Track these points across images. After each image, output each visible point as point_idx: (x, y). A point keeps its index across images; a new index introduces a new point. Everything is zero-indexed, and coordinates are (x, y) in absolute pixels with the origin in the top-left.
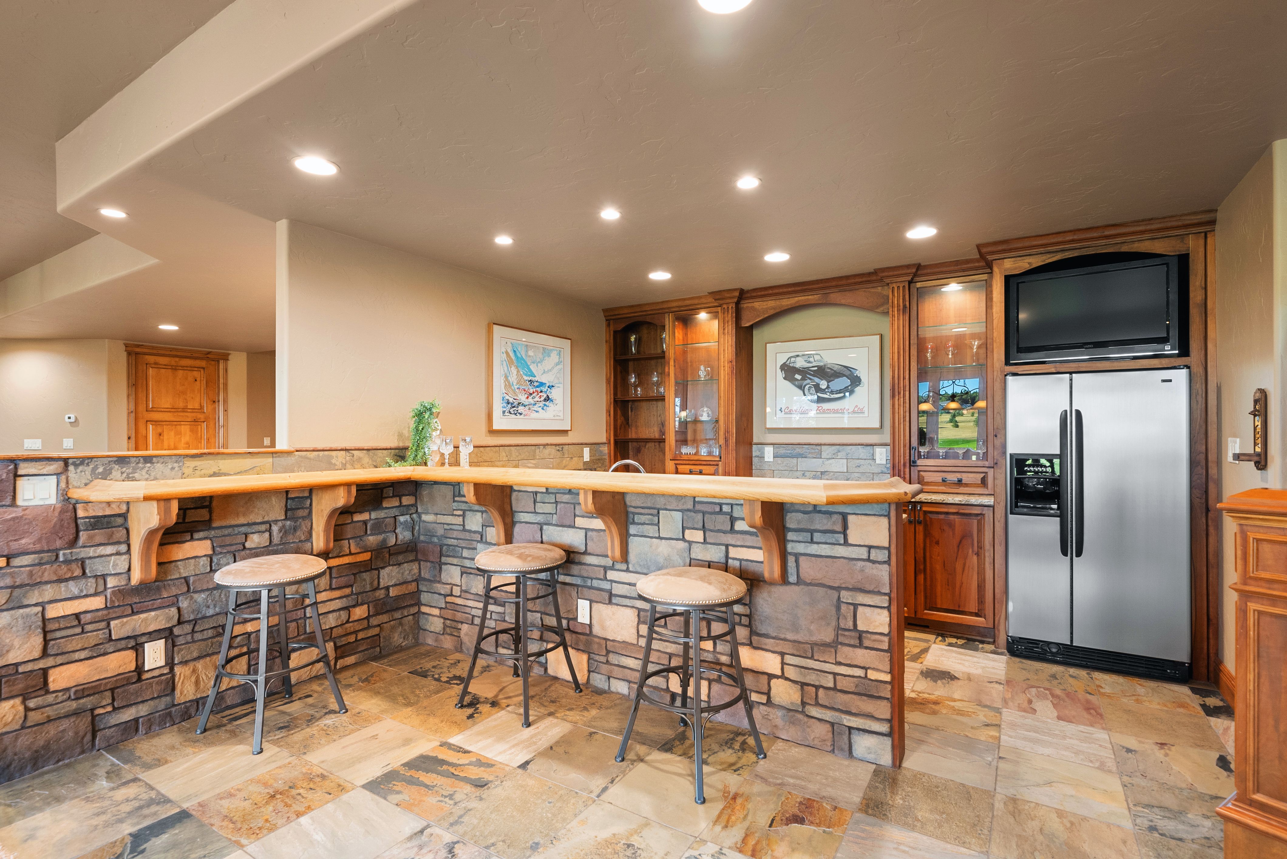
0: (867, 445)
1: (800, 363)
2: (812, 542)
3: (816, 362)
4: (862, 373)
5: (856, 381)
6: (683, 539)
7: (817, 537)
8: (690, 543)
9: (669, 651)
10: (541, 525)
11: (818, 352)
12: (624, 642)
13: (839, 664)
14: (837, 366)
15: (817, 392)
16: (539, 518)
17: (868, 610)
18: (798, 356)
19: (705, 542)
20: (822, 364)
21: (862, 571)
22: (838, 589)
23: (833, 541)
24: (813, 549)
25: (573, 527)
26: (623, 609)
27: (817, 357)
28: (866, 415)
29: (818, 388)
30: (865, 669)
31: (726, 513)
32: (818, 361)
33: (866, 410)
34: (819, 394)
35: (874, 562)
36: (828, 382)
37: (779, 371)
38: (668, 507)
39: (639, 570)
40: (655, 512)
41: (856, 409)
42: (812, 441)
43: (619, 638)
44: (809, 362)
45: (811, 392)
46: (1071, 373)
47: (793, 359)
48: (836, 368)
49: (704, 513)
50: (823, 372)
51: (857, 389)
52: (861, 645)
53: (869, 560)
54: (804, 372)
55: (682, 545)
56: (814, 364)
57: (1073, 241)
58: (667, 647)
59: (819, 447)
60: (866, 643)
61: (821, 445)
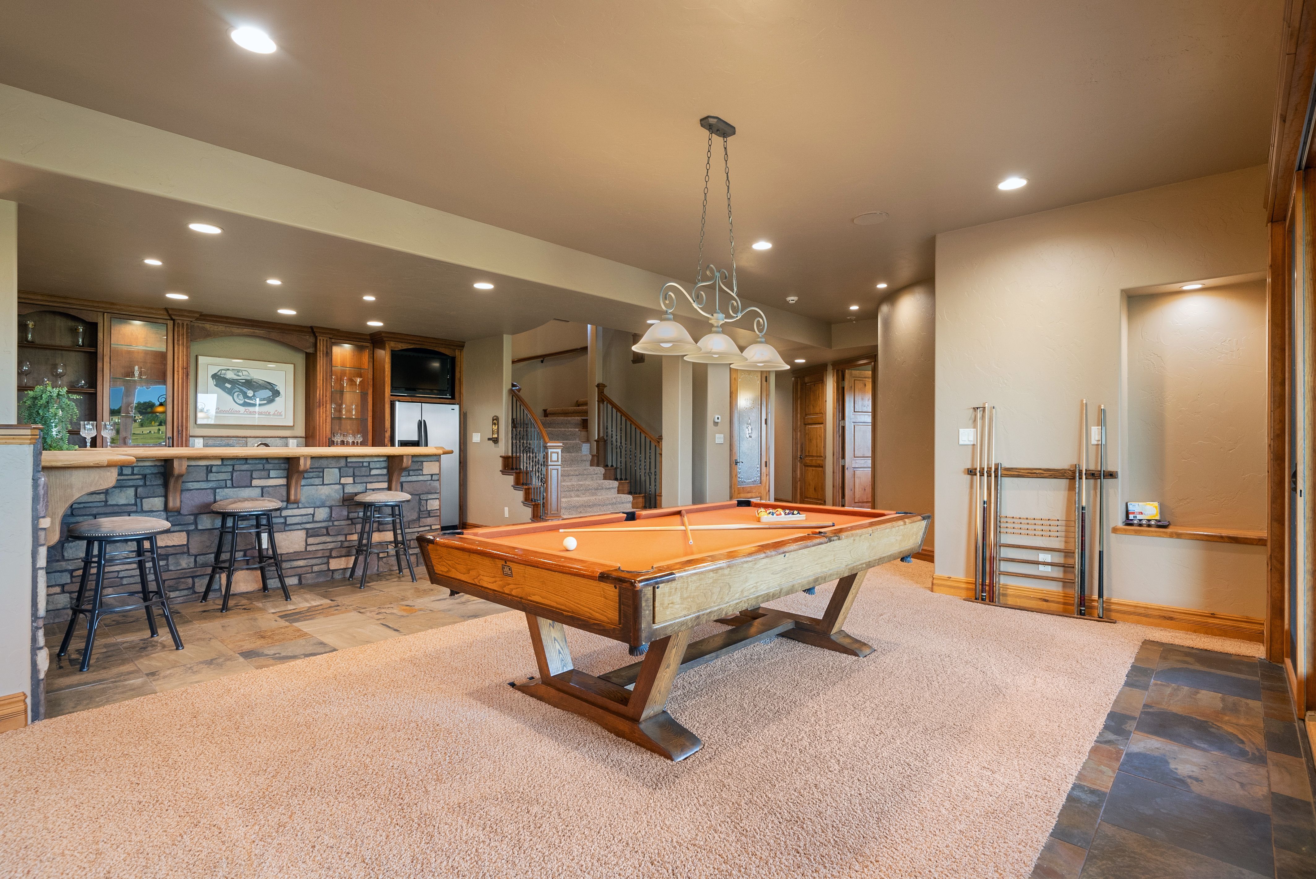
0: (283, 438)
1: (230, 375)
2: (409, 475)
3: (243, 376)
4: (280, 388)
5: (276, 393)
6: (340, 484)
7: (411, 473)
8: (343, 485)
9: (329, 547)
10: (214, 489)
11: (246, 369)
12: (295, 552)
13: (420, 527)
14: (261, 381)
15: (244, 398)
16: (211, 485)
17: (431, 501)
18: (228, 370)
19: (354, 483)
20: (249, 378)
21: (430, 485)
22: (419, 495)
23: (418, 474)
24: (410, 479)
25: (251, 486)
26: (295, 532)
27: (245, 373)
28: (283, 417)
29: (245, 396)
30: (431, 526)
31: (366, 467)
32: (245, 376)
33: (283, 413)
34: (246, 400)
35: (434, 480)
36: (254, 392)
37: (210, 379)
38: (330, 466)
39: (307, 506)
40: (321, 470)
41: (276, 413)
42: (239, 435)
43: (291, 551)
44: (238, 376)
45: (240, 398)
46: (422, 403)
47: (223, 372)
48: (261, 382)
49: (354, 468)
50: (249, 384)
51: (277, 399)
52: (430, 516)
53: (432, 480)
54: (233, 382)
55: (338, 487)
56: (242, 377)
57: (419, 341)
58: (328, 546)
59: (245, 439)
60: (431, 515)
61: (246, 437)
